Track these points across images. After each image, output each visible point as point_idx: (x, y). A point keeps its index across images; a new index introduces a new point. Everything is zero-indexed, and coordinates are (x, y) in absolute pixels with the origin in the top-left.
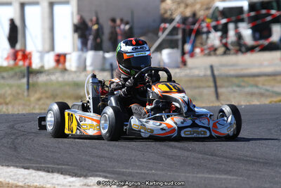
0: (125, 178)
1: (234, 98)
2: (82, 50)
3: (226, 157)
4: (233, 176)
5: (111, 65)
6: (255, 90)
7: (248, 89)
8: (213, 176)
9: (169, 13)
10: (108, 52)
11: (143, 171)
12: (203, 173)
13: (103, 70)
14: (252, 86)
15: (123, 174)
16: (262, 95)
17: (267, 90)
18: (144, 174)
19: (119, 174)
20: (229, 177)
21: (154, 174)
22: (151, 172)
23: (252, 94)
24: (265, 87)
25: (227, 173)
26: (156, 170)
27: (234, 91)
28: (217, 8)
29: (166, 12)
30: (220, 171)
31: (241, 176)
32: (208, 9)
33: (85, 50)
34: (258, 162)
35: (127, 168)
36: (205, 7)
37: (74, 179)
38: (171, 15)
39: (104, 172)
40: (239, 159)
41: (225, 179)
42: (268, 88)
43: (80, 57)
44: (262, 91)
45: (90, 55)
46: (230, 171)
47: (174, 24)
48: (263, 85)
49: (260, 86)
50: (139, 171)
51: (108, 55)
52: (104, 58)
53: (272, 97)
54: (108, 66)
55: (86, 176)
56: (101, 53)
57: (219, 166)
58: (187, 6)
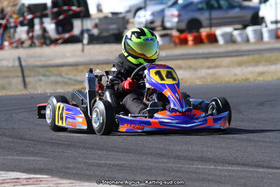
1: (41, 86)
3: (34, 141)
4: (40, 157)
6: (59, 79)
7: (53, 78)
8: (22, 158)
12: (13, 155)
14: (56, 75)
16: (66, 83)
17: (70, 79)
20: (37, 158)
23: (56, 83)
24: (67, 76)
25: (35, 154)
27: (40, 80)
28: (23, 5)
30: (28, 153)
31: (47, 157)
32: (15, 5)
34: (62, 144)
36: (12, 4)
40: (45, 142)
41: (33, 160)
42: (71, 77)
44: (66, 80)
46: (38, 153)
48: (66, 74)
49: (64, 75)
53: (74, 85)
57: (28, 149)
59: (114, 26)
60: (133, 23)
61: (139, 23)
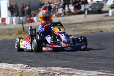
0: (29, 63)
1: (68, 32)
2: (11, 16)
3: (66, 54)
4: (69, 61)
5: (22, 22)
6: (76, 29)
7: (73, 29)
8: (61, 61)
9: (43, 2)
10: (21, 17)
11: (35, 61)
12: (58, 61)
13: (19, 23)
14: (75, 27)
15: (28, 62)
16: (78, 31)
17: (80, 29)
18: (36, 62)
19: (26, 62)
20: (67, 62)
21: (39, 62)
22: (38, 61)
23: (75, 31)
24: (79, 28)
25: (67, 60)
26: (40, 60)
27: (68, 30)
29: (42, 1)
30: (64, 59)
31: (72, 61)
33: (12, 16)
34: (77, 56)
35: (29, 60)
37: (10, 65)
38: (44, 2)
39: (21, 61)
40: (71, 55)
41: (66, 62)
43: (10, 19)
44: (78, 29)
45: (14, 18)
47: (45, 5)
48: (79, 27)
50: (34, 61)
51: (21, 18)
52: (20, 19)
53: (82, 31)
54: (21, 22)
55: (14, 63)
56: (18, 17)
57: (63, 58)
59: (97, 7)
60: (105, 5)
61: (108, 5)
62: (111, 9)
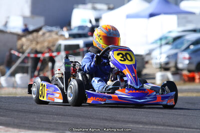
58: (37, 43)
62: (161, 71)
